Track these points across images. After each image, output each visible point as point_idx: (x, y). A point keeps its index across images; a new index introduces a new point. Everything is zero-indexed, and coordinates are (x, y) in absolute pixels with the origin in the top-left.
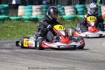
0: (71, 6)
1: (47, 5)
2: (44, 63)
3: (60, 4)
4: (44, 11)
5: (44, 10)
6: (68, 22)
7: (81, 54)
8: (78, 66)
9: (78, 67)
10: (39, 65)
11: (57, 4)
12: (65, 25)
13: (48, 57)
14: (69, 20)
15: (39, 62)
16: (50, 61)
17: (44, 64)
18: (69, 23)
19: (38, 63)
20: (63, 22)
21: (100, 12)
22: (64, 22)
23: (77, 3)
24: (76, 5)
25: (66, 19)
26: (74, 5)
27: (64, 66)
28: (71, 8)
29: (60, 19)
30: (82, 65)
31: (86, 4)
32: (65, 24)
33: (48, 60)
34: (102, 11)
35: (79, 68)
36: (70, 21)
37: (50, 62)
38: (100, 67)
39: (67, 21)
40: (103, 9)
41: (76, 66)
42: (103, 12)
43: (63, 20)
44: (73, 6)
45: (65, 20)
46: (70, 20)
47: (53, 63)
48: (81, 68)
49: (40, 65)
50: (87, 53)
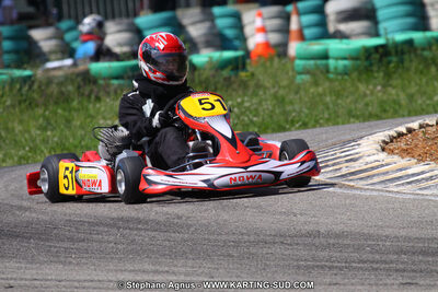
0: (117, 20)
1: (16, 27)
2: (34, 266)
3: (70, 17)
4: (8, 52)
5: (7, 45)
6: (112, 88)
7: (179, 218)
8: (176, 266)
9: (174, 273)
10: (11, 279)
11: (60, 18)
12: (102, 103)
13: (48, 240)
14: (115, 82)
15: (12, 264)
16: (58, 256)
17: (34, 272)
18: (116, 92)
19: (6, 267)
20: (91, 91)
21: (237, 38)
22: (96, 89)
23: (142, 7)
24: (136, 15)
25: (104, 79)
26: (128, 16)
27: (116, 271)
28: (120, 31)
29: (79, 79)
30: (190, 263)
31: (180, 7)
32: (103, 98)
33: (49, 251)
34: (248, 30)
35: (181, 274)
36: (119, 85)
37: (55, 259)
38: (266, 264)
39: (108, 85)
40: (254, 22)
41: (166, 269)
42: (253, 35)
43: (90, 81)
44: (125, 21)
45: (101, 82)
46: (121, 82)
47: (70, 263)
48: (186, 275)
49: (15, 276)
50: (206, 210)
